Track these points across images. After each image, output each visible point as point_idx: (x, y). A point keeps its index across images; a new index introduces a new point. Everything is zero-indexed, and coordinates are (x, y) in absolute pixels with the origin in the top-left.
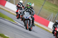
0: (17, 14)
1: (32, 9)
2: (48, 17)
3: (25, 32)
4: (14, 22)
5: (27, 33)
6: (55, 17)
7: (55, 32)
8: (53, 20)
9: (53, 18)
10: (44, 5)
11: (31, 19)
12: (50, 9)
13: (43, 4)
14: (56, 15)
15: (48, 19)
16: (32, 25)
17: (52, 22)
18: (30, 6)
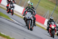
0: (7, 8)
1: (33, 9)
5: (23, 31)
6: (51, 14)
7: (49, 28)
11: (33, 19)
12: (46, 6)
15: (44, 17)
16: (33, 25)
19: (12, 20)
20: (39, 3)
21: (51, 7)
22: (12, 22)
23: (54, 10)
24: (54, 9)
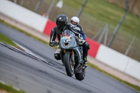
2: (97, 34)
3: (40, 71)
4: (15, 45)
8: (108, 42)
9: (109, 37)
10: (88, 5)
13: (83, 3)
14: (116, 28)
17: (106, 45)
23: (121, 24)
24: (121, 21)
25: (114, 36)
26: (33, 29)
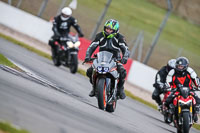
1: (121, 41)
6: (152, 44)
12: (132, 18)
17: (141, 62)
18: (114, 31)
19: (16, 68)
20: (107, 6)
21: (149, 21)
22: (18, 75)
23: (161, 30)
24: (160, 26)
25: (152, 48)
26: (37, 41)
